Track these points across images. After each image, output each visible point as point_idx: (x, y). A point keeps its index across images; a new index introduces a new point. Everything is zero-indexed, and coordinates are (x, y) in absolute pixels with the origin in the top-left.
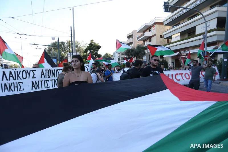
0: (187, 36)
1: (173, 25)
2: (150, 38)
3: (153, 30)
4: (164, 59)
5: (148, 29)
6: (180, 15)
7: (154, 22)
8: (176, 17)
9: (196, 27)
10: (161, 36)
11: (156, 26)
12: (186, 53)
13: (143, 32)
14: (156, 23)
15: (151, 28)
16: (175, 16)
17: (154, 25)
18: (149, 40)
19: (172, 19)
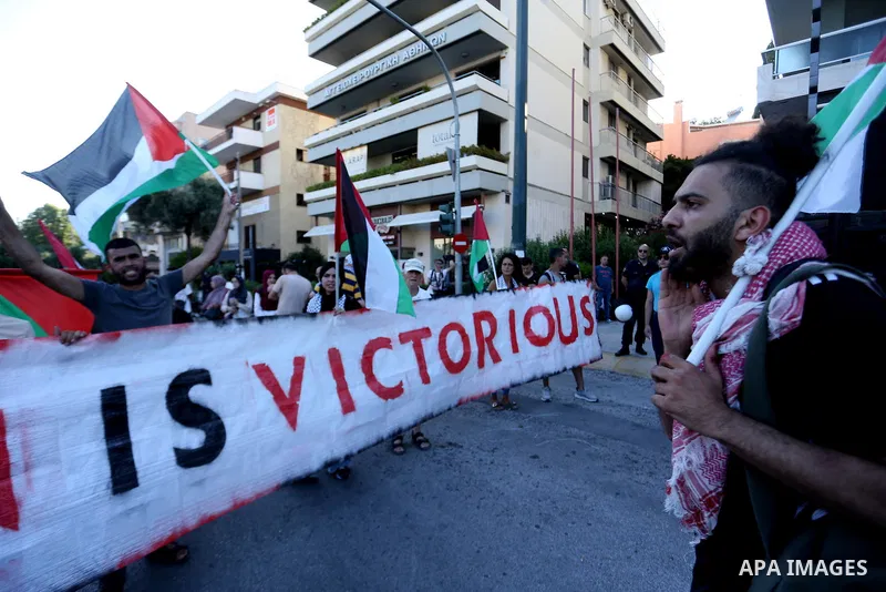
0: (388, 162)
1: (342, 117)
2: (254, 156)
3: (270, 124)
4: (313, 246)
5: (248, 116)
6: (365, 80)
7: (270, 93)
8: (351, 82)
9: (419, 131)
10: (300, 153)
11: (280, 108)
12: (389, 225)
13: (227, 127)
14: (280, 99)
15: (259, 117)
16: (348, 79)
17: (271, 104)
18: (250, 164)
19: (336, 90)
